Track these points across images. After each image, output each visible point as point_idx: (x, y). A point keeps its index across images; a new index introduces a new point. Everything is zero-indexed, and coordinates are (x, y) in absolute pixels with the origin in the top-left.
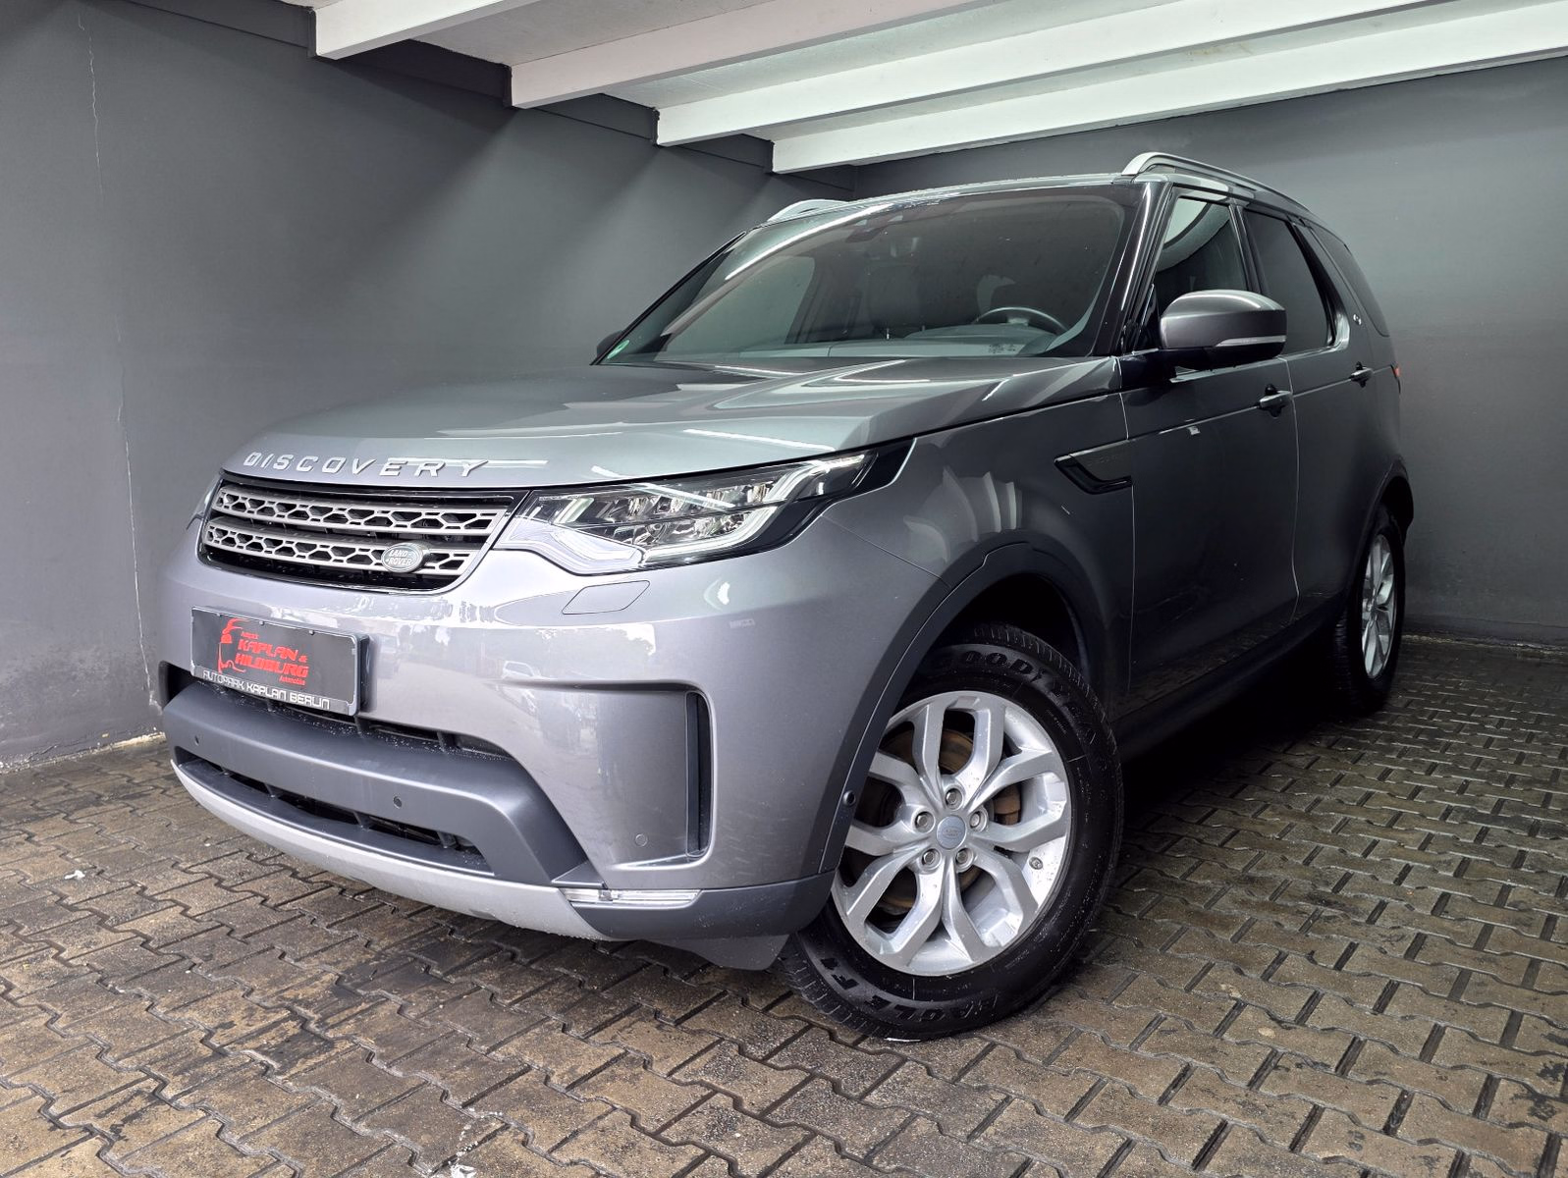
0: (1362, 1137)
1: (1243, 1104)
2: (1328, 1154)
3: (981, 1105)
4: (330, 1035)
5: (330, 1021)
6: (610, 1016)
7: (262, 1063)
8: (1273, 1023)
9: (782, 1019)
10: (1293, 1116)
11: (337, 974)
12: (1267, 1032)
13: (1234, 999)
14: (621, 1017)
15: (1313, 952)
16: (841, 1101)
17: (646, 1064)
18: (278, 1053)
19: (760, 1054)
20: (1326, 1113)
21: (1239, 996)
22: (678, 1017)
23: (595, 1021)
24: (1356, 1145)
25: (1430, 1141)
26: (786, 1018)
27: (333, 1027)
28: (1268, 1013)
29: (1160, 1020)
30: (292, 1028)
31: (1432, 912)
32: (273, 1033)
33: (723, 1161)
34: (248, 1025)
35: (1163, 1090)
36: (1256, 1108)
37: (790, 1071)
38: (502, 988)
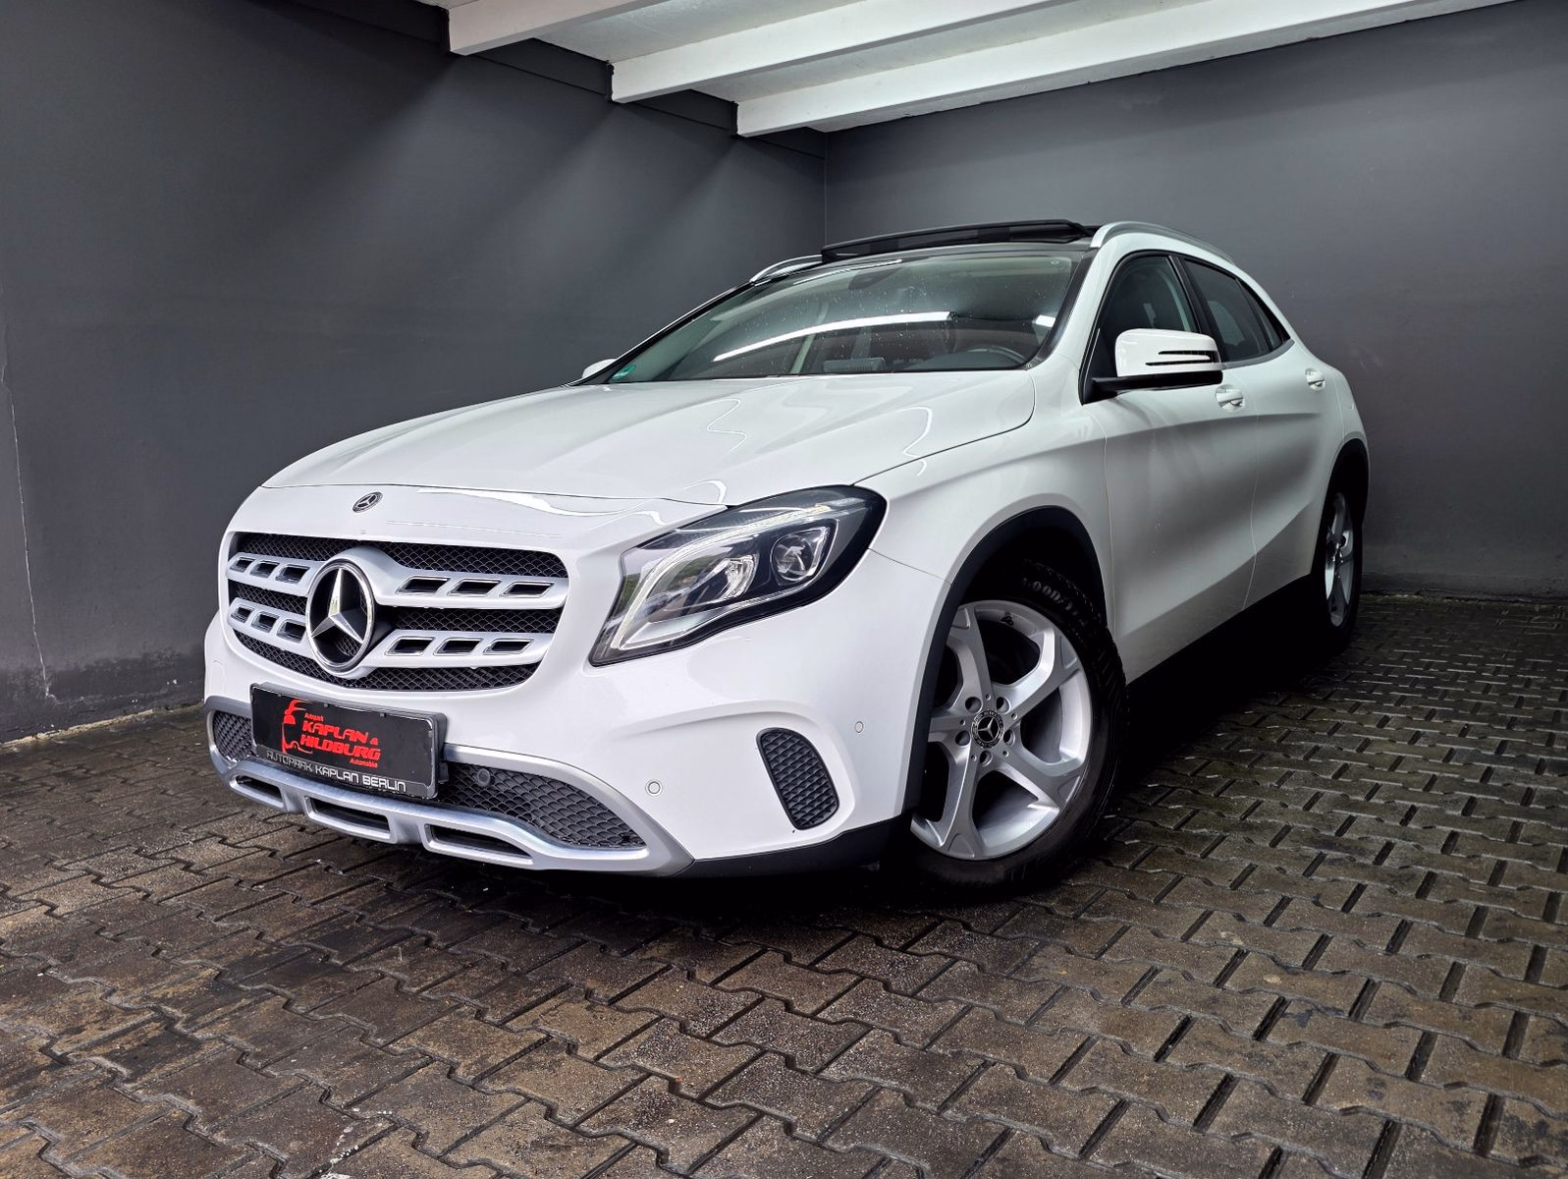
0: (1383, 1084)
1: (1250, 1056)
2: (1346, 1105)
3: (954, 1072)
4: (198, 1035)
5: (201, 1020)
6: (534, 998)
7: (110, 1071)
8: (1279, 969)
9: (732, 992)
10: (1305, 1066)
11: (218, 970)
12: (1274, 979)
13: (1235, 946)
14: (547, 998)
15: (1319, 896)
16: (794, 1077)
17: (571, 1049)
18: (129, 1059)
19: (704, 1031)
20: (1341, 1060)
21: (1241, 943)
22: (612, 995)
23: (516, 1005)
24: (1376, 1093)
25: (1458, 1085)
26: (737, 991)
27: (203, 1026)
28: (1273, 959)
29: (1155, 972)
30: (153, 1030)
31: (1442, 851)
32: (129, 1037)
33: (651, 1152)
34: (101, 1029)
35: (1160, 1045)
36: (1263, 1058)
37: (738, 1048)
38: (410, 976)
